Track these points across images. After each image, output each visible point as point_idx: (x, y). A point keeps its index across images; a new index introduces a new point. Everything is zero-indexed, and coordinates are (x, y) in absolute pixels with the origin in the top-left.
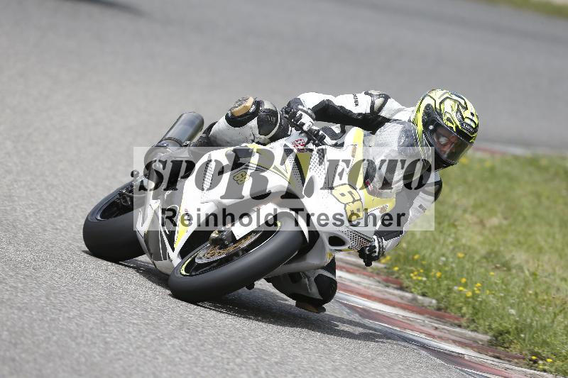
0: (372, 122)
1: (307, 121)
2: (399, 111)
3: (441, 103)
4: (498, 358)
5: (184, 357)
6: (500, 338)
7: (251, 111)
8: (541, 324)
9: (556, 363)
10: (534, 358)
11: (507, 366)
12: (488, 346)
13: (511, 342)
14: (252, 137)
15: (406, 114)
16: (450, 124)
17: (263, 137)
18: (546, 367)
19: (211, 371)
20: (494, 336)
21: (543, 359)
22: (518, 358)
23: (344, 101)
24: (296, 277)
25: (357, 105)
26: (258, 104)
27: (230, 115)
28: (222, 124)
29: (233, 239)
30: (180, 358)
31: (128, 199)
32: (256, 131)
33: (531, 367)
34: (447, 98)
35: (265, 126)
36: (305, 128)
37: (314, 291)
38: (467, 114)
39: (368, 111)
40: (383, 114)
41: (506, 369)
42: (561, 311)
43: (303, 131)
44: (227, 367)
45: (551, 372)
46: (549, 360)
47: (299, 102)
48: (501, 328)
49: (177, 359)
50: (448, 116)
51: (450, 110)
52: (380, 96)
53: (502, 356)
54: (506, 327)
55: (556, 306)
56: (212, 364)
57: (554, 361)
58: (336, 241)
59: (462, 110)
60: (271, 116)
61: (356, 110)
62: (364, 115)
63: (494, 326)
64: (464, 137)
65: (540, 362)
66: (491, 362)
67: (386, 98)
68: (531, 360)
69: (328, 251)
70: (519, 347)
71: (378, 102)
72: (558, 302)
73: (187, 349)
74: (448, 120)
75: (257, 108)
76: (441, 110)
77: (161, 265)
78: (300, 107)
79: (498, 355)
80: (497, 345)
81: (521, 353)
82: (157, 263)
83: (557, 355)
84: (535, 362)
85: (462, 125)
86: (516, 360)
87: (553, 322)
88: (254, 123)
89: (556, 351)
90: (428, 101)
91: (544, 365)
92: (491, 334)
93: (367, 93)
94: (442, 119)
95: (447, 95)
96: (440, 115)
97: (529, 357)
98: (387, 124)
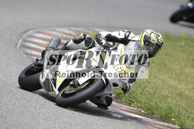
0: (125, 41)
1: (104, 42)
2: (134, 37)
3: (150, 34)
4: (118, 102)
5: (11, 103)
6: (118, 96)
7: (82, 38)
8: (133, 91)
9: (138, 104)
10: (130, 102)
11: (121, 105)
12: (115, 98)
13: (122, 97)
14: (82, 47)
15: (137, 38)
16: (153, 42)
17: (86, 47)
18: (134, 106)
19: (20, 108)
20: (117, 95)
21: (133, 103)
22: (125, 103)
23: (115, 34)
24: (99, 98)
25: (120, 35)
26: (85, 35)
27: (74, 39)
28: (71, 42)
29: (79, 85)
30: (9, 103)
31: (35, 69)
32: (84, 45)
33: (129, 106)
34: (152, 32)
35: (87, 43)
36: (103, 44)
37: (105, 102)
38: (159, 38)
39: (124, 37)
40: (129, 38)
41: (121, 106)
42: (139, 87)
43: (102, 45)
44: (25, 106)
45: (136, 107)
46: (135, 103)
47: (100, 35)
48: (119, 92)
49: (8, 104)
50: (153, 39)
51: (153, 37)
52: (127, 32)
53: (119, 102)
54: (120, 92)
55: (138, 85)
56: (20, 105)
57: (137, 104)
58: (115, 85)
59: (158, 37)
60: (89, 40)
61: (119, 37)
62: (122, 39)
63: (117, 92)
64: (158, 46)
65: (132, 104)
66: (115, 104)
67: (130, 32)
68: (129, 103)
69: (112, 89)
70: (125, 99)
71: (127, 34)
72: (138, 83)
73: (12, 100)
74: (153, 40)
75: (85, 37)
76: (150, 37)
77: (51, 93)
78: (101, 37)
79: (117, 101)
80: (117, 98)
81: (126, 101)
82: (49, 93)
83: (138, 102)
84: (130, 104)
85: (158, 42)
86: (124, 103)
87: (137, 90)
88: (83, 42)
89: (138, 100)
90: (145, 33)
91: (133, 105)
92: (116, 94)
93: (123, 31)
94: (151, 40)
95: (152, 31)
96: (150, 38)
97: (128, 102)
98: (130, 42)
